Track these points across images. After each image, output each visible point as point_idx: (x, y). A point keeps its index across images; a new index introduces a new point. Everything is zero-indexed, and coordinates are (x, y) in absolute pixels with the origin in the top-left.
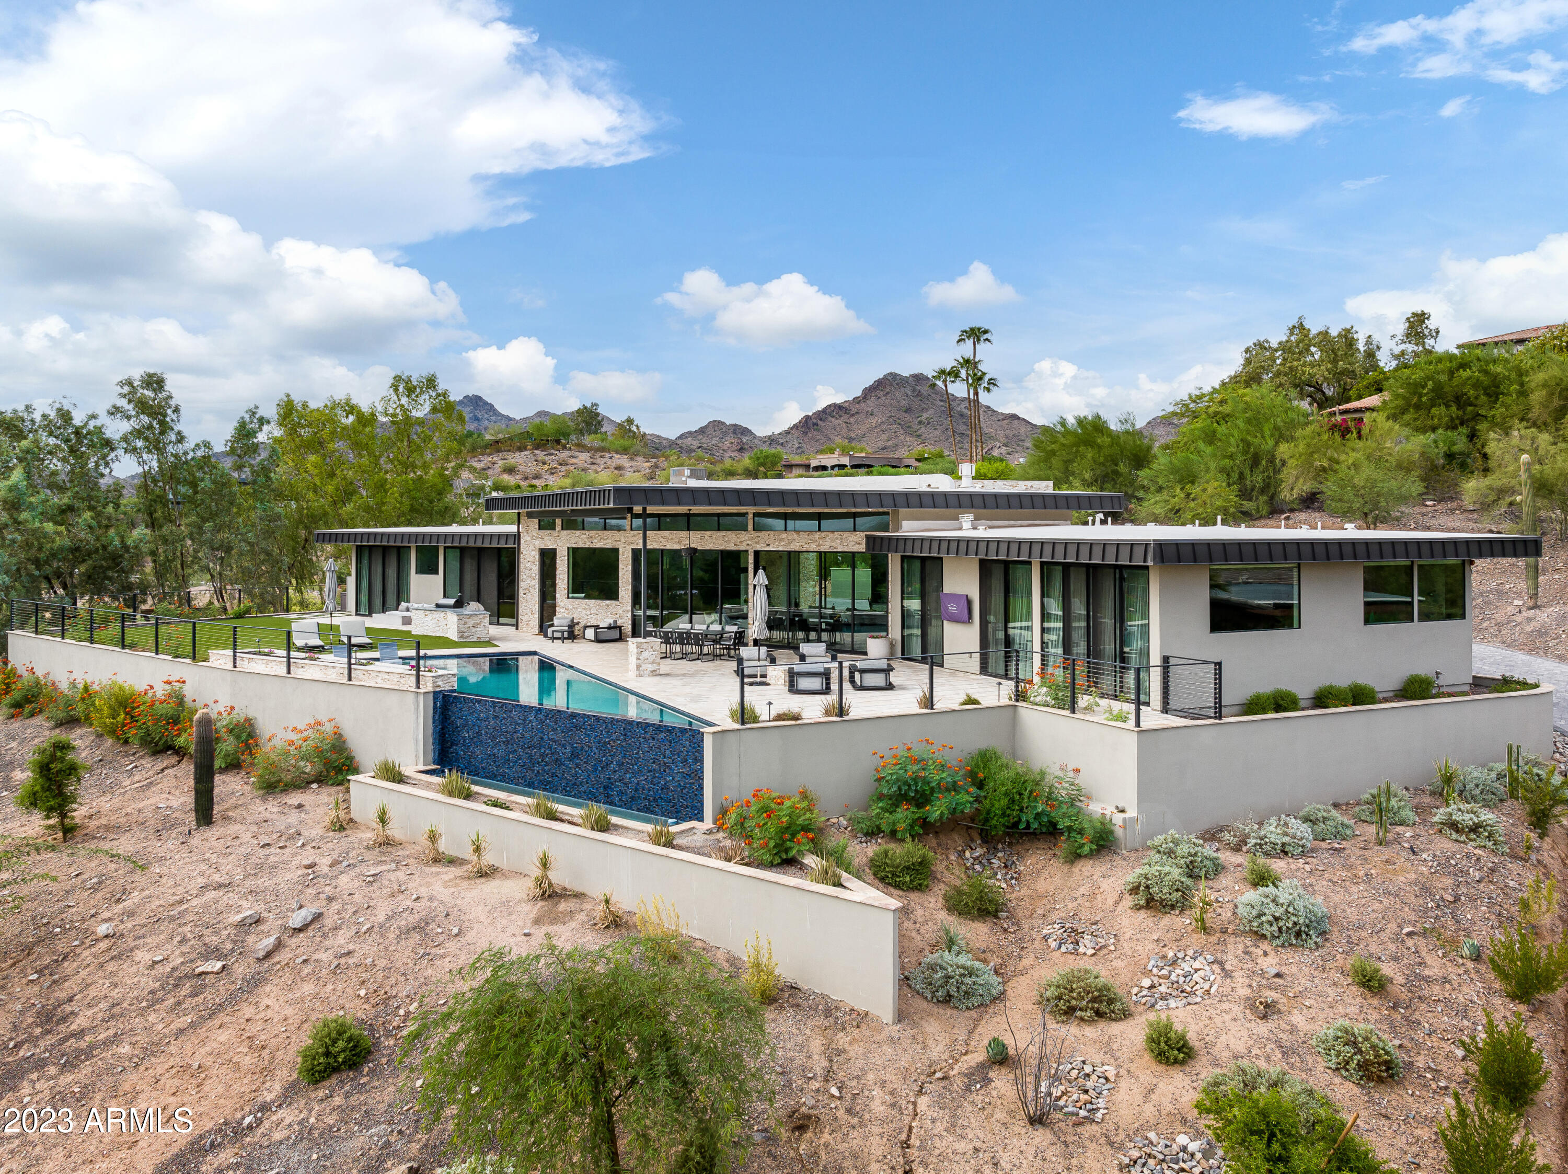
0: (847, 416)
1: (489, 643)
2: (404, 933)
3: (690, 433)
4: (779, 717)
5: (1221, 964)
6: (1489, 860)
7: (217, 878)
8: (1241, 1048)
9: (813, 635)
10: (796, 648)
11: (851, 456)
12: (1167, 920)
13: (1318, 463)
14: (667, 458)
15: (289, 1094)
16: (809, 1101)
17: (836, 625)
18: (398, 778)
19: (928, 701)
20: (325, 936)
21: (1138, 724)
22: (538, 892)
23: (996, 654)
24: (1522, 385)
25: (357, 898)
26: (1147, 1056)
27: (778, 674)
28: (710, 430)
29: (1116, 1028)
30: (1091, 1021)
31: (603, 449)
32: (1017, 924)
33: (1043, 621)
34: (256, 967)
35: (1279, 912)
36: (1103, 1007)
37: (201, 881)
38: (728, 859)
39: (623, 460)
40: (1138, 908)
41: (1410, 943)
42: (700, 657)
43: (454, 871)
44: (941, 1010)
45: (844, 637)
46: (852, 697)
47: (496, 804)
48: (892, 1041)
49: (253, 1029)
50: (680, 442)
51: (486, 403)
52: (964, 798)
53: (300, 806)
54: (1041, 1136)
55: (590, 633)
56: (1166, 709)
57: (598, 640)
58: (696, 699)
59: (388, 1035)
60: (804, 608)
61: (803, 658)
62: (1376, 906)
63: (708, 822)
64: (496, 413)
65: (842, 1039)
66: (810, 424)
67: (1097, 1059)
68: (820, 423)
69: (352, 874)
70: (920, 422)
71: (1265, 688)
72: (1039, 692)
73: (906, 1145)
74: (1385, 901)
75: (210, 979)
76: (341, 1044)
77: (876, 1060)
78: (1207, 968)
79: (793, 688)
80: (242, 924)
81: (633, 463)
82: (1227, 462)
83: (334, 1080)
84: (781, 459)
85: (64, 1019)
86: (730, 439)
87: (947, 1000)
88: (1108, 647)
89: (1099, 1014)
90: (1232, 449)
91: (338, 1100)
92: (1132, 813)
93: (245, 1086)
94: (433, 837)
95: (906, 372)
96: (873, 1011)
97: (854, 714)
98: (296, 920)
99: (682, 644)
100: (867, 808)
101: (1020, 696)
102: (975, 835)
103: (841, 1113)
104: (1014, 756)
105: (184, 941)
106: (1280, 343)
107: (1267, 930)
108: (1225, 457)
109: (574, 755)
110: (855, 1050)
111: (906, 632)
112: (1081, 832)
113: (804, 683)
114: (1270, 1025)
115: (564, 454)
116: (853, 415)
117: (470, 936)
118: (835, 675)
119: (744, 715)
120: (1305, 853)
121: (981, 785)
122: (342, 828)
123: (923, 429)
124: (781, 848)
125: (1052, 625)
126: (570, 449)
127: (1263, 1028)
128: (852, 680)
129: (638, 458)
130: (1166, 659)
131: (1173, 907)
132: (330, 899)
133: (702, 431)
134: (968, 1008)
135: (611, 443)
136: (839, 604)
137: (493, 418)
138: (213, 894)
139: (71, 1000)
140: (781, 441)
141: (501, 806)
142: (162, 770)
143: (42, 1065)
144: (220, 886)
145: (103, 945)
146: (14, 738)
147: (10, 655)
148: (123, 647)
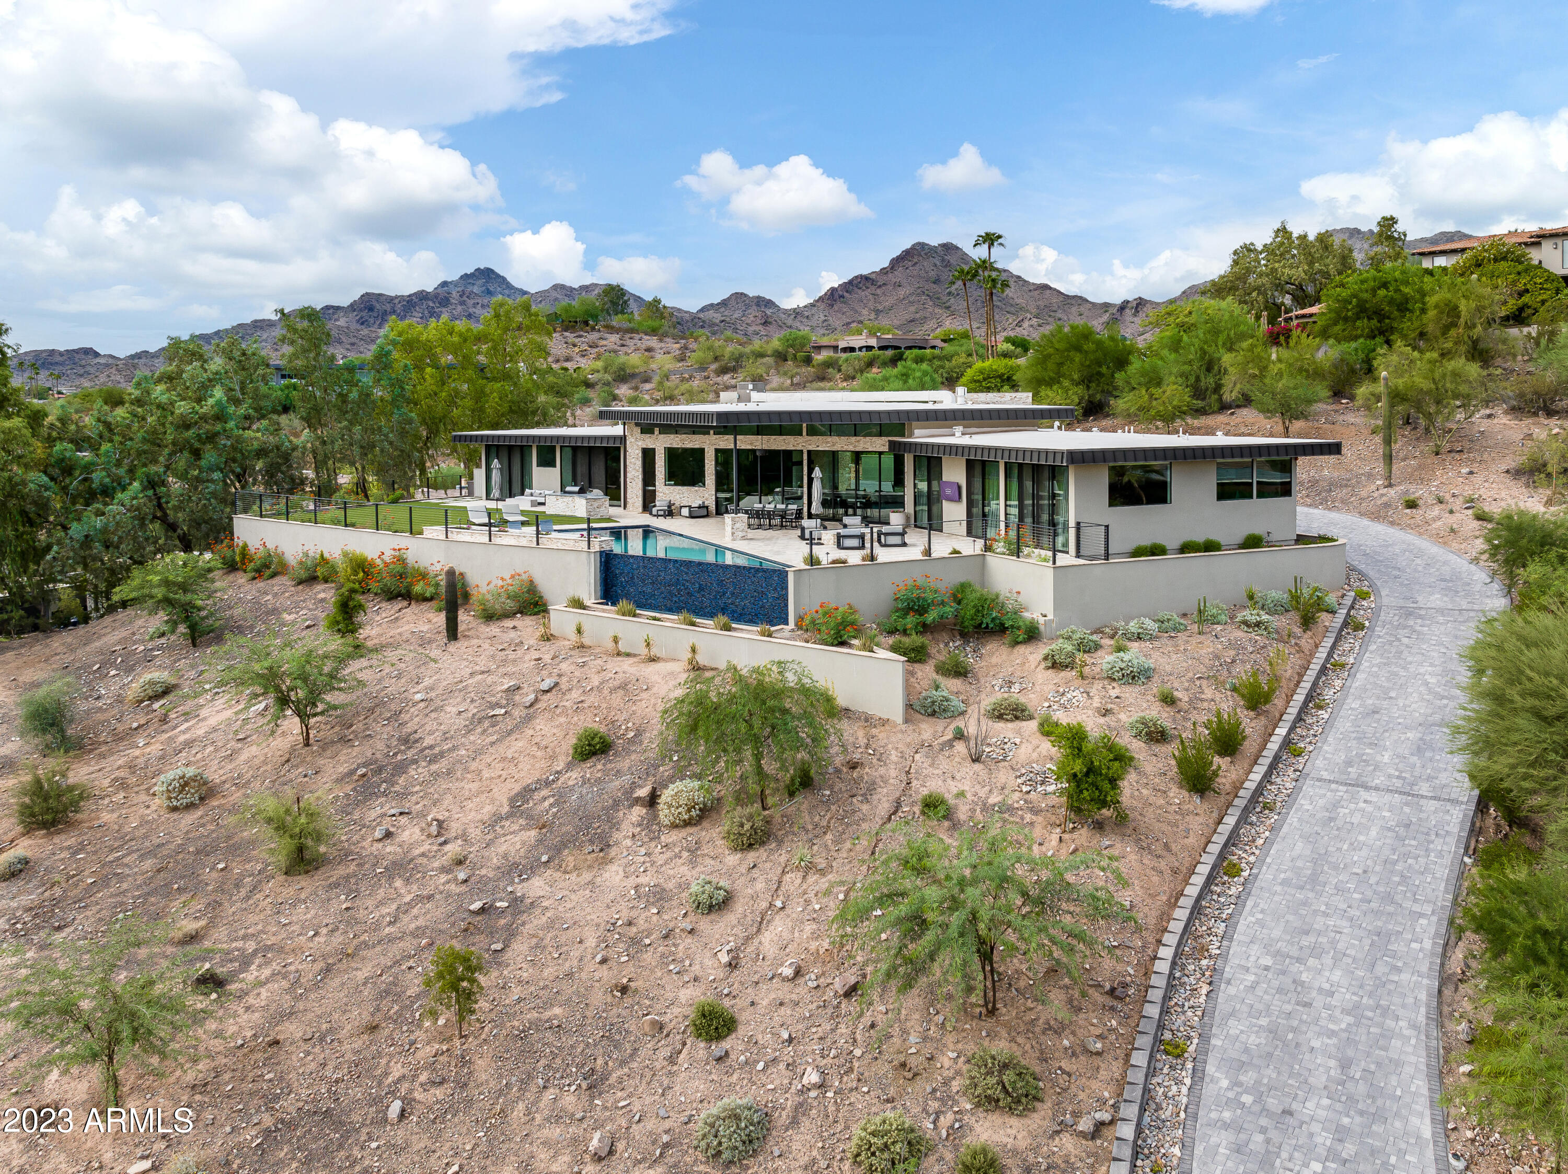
0: (873, 288)
1: (609, 520)
2: (613, 690)
3: (712, 305)
4: (834, 562)
5: (1088, 693)
6: (1261, 641)
7: (478, 668)
9: (850, 511)
10: (840, 520)
11: (878, 338)
12: (1063, 674)
13: (1251, 371)
14: (696, 339)
15: (569, 767)
16: (858, 756)
17: (868, 504)
18: (581, 606)
19: (928, 552)
20: (564, 694)
21: (1054, 563)
22: (690, 667)
23: (978, 523)
24: (1424, 303)
25: (577, 674)
26: (1038, 734)
27: (828, 536)
28: (733, 302)
29: (1024, 723)
30: (1012, 721)
31: (632, 331)
32: (978, 680)
33: (1006, 500)
34: (525, 711)
35: (1123, 665)
36: (1018, 714)
37: (470, 671)
38: (807, 642)
39: (653, 342)
40: (1048, 668)
41: (1198, 683)
42: (771, 527)
43: (635, 660)
44: (930, 719)
45: (873, 513)
46: (878, 550)
47: (655, 619)
48: (902, 732)
49: (537, 740)
50: (701, 315)
51: (498, 276)
52: (947, 609)
53: (514, 627)
54: (977, 767)
55: (685, 512)
56: (1078, 555)
57: (692, 516)
58: (778, 553)
59: (619, 738)
60: (842, 489)
61: (845, 526)
62: (1185, 664)
63: (792, 625)
64: (509, 286)
65: (874, 731)
66: (836, 296)
67: (1011, 736)
68: (846, 294)
69: (568, 662)
70: (949, 293)
71: (1146, 542)
72: (1000, 547)
73: (908, 773)
74: (1190, 662)
75: (499, 718)
76: (597, 740)
77: (893, 739)
78: (1080, 696)
79: (840, 546)
80: (508, 690)
81: (663, 345)
82: (1187, 368)
83: (594, 759)
84: (809, 341)
85: (416, 741)
86: (753, 312)
87: (933, 714)
88: (1045, 517)
89: (1017, 718)
90: (1191, 357)
91: (599, 767)
92: (1050, 617)
93: (543, 764)
94: (616, 640)
95: (934, 242)
96: (891, 718)
97: (881, 559)
98: (545, 686)
99: (758, 518)
100: (889, 617)
101: (988, 548)
102: (956, 633)
103: (875, 761)
104: (983, 585)
105: (472, 701)
106: (1265, 246)
107: (1116, 675)
108: (1185, 363)
109: (701, 589)
110: (881, 736)
111: (918, 508)
112: (1019, 628)
113: (848, 543)
114: (1107, 719)
115: (593, 336)
116: (880, 287)
117: (655, 690)
118: (868, 537)
119: (812, 561)
120: (1152, 638)
121: (959, 603)
122: (548, 639)
123: (952, 301)
124: (838, 634)
125: (1012, 503)
126: (599, 331)
127: (1102, 720)
128: (879, 541)
129: (667, 340)
130: (1078, 524)
131: (1067, 667)
132: (560, 676)
133: (724, 303)
134: (944, 717)
135: (639, 323)
136: (869, 487)
137: (507, 292)
138: (480, 677)
139: (416, 732)
140: (806, 314)
141: (659, 620)
142: (400, 610)
143: (415, 762)
144: (483, 672)
145: (422, 705)
146: (266, 593)
147: (236, 533)
148: (346, 525)
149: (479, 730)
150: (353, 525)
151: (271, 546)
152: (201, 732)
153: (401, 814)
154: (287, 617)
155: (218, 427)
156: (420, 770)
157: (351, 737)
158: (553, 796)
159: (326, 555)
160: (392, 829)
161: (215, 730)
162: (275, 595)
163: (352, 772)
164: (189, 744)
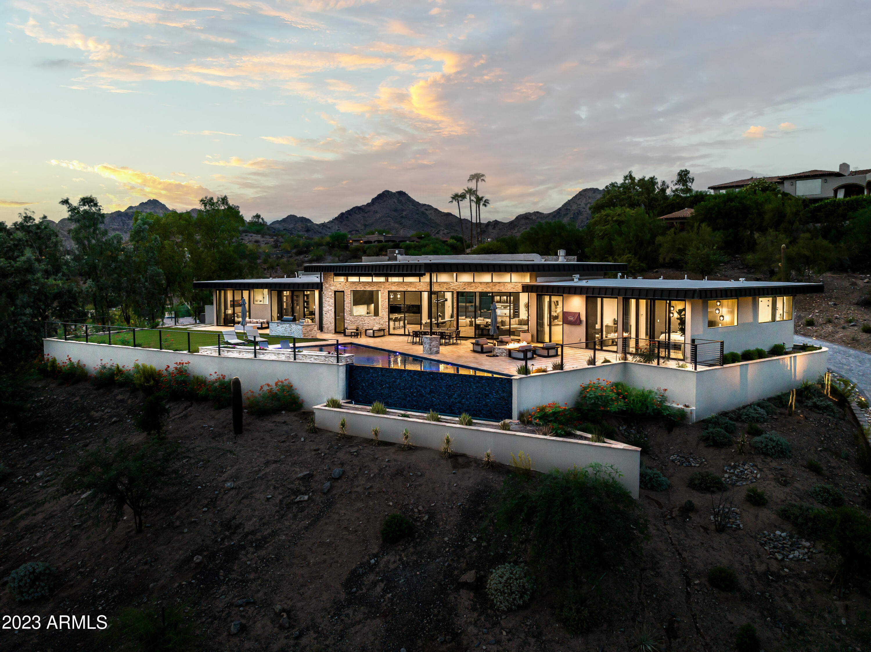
0: (363, 213)
2: (393, 477)
4: (537, 371)
5: (756, 466)
7: (269, 458)
8: (783, 498)
12: (724, 451)
15: (384, 549)
18: (338, 405)
19: (593, 362)
20: (352, 481)
21: (695, 369)
28: (289, 220)
34: (325, 498)
37: (263, 460)
38: (545, 434)
41: (822, 454)
43: (395, 448)
47: (404, 415)
49: (345, 524)
52: (621, 403)
53: (284, 422)
54: (724, 537)
57: (374, 336)
59: (416, 520)
62: (804, 440)
63: (515, 419)
69: (342, 452)
73: (672, 544)
74: (806, 438)
76: (398, 523)
78: (751, 468)
79: (511, 357)
80: (303, 478)
83: (402, 542)
85: (238, 527)
86: (300, 225)
87: (652, 488)
89: (718, 489)
91: (411, 549)
92: (694, 407)
93: (360, 548)
94: (377, 433)
95: (394, 190)
98: (334, 474)
105: (275, 488)
112: (674, 416)
114: (789, 488)
116: (366, 213)
122: (315, 432)
127: (787, 490)
132: (342, 464)
133: (284, 220)
134: (661, 491)
138: (274, 465)
139: (234, 518)
140: (329, 226)
141: (408, 416)
142: (186, 408)
143: (243, 547)
144: (275, 462)
145: (233, 492)
146: (74, 395)
147: (46, 352)
148: (135, 346)
149: (290, 515)
150: (139, 345)
151: (74, 360)
152: (40, 517)
153: (248, 603)
154: (96, 415)
155: (29, 277)
156: (249, 556)
157: (178, 523)
158: (382, 581)
159: (121, 367)
160: (244, 621)
161: (52, 516)
162: (82, 397)
163: (189, 560)
164: (29, 529)
